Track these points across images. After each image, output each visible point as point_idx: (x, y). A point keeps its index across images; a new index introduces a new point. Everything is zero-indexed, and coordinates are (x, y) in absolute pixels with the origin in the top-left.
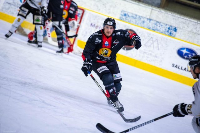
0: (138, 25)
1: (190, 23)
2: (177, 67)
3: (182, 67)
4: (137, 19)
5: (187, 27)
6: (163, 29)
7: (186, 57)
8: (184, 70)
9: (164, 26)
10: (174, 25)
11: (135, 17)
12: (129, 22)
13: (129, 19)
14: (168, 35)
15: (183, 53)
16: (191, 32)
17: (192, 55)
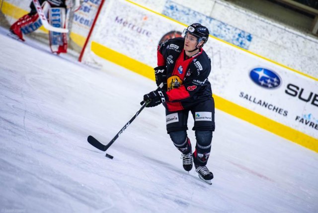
1: (273, 29)
2: (247, 98)
3: (255, 99)
4: (190, 17)
5: (267, 35)
6: (230, 36)
7: (263, 82)
8: (258, 103)
9: (232, 30)
10: (248, 30)
11: (187, 12)
12: (178, 20)
13: (178, 15)
14: (238, 46)
15: (258, 76)
16: (274, 43)
17: (273, 81)
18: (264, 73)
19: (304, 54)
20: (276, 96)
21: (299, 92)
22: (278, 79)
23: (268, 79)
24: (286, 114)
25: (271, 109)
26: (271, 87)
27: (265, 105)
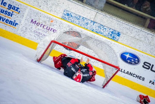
0: (81, 26)
1: (133, 29)
2: (120, 71)
3: (124, 70)
4: (80, 20)
5: (130, 33)
6: (106, 33)
8: (127, 73)
9: (108, 29)
10: (118, 30)
11: (78, 18)
12: (72, 22)
13: (72, 19)
14: (111, 39)
16: (134, 38)
19: (152, 44)
20: (138, 69)
21: (151, 67)
24: (143, 79)
25: (135, 76)
26: (134, 64)
27: (131, 74)
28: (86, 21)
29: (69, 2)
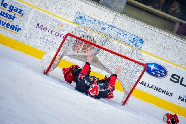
1: (159, 36)
2: (143, 84)
3: (149, 84)
5: (155, 39)
6: (127, 39)
7: (154, 73)
8: (151, 88)
9: (128, 35)
10: (141, 36)
11: (93, 21)
13: (86, 23)
15: (150, 68)
16: (160, 45)
17: (161, 72)
18: (154, 67)
19: (182, 54)
20: (164, 83)
21: (180, 80)
22: (165, 70)
23: (158, 71)
24: (171, 95)
25: (161, 92)
26: (160, 77)
27: (156, 89)
28: (102, 25)
29: (83, 3)
